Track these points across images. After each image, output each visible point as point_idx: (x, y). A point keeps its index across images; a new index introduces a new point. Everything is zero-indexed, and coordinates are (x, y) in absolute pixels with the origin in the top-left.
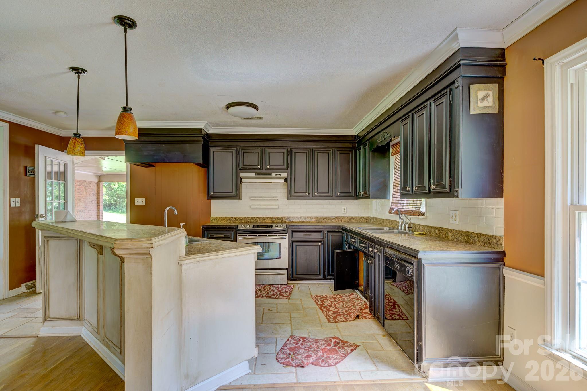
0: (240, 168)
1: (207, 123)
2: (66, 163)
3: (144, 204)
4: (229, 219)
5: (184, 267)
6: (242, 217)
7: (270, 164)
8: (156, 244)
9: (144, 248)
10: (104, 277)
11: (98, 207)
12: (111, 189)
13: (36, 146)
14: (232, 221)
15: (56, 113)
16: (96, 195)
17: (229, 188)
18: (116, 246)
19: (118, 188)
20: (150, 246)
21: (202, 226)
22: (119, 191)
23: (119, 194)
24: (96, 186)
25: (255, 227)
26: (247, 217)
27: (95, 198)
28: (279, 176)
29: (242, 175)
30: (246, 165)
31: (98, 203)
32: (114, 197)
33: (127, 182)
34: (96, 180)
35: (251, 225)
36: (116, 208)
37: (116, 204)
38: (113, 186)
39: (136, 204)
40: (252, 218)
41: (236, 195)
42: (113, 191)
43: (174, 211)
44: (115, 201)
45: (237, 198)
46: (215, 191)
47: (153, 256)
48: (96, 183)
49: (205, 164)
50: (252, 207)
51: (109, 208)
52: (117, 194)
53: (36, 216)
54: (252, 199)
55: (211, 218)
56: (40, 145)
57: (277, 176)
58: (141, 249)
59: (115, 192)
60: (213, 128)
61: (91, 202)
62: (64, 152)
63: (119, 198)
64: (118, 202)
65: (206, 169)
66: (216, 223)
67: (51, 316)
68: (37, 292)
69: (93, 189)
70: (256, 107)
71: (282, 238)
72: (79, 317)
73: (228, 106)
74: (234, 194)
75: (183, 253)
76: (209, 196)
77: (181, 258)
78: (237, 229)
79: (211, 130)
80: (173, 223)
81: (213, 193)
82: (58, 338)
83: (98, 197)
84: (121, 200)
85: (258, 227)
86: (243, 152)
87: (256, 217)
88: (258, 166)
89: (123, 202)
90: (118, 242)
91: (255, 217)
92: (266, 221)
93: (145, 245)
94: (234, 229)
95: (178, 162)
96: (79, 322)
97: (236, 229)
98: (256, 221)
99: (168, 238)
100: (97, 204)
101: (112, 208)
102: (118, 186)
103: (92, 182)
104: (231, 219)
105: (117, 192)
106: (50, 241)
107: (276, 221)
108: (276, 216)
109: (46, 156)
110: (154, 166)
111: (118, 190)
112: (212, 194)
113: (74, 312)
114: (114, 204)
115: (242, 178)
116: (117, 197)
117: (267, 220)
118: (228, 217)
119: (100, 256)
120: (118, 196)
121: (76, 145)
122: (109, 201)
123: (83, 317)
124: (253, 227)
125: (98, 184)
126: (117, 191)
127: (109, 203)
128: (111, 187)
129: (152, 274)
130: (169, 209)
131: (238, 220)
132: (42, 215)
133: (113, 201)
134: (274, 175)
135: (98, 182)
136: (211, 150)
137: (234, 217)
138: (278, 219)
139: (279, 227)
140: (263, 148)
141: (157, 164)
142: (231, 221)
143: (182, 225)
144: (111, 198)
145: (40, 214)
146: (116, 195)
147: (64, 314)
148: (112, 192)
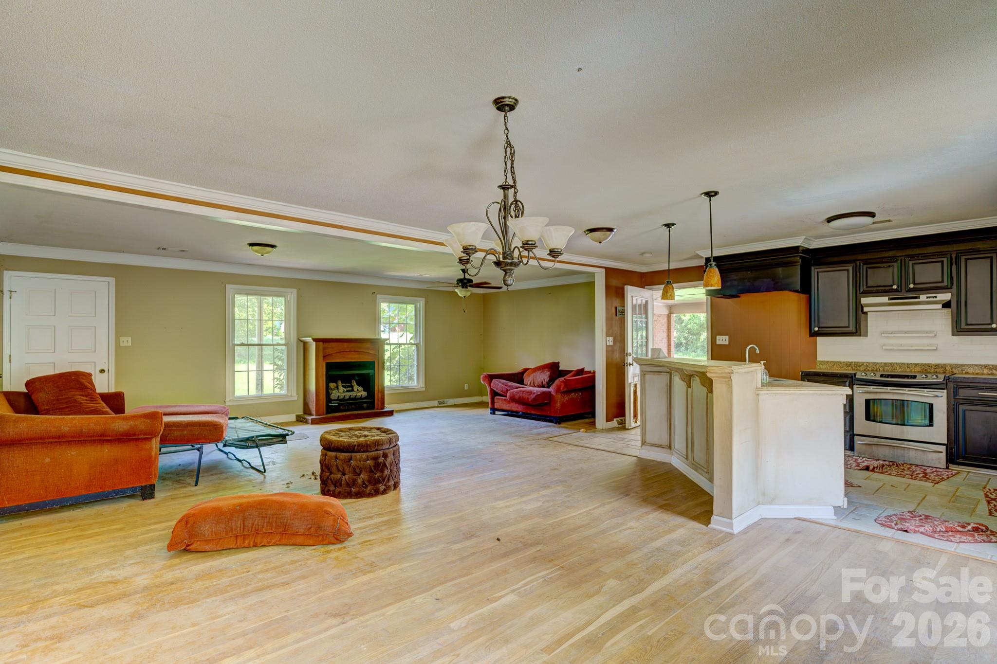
0: (861, 290)
1: (805, 238)
2: (647, 300)
3: (727, 343)
4: (846, 364)
5: (760, 397)
6: (868, 362)
7: (916, 282)
8: (734, 371)
9: (726, 373)
10: (692, 408)
11: (668, 347)
12: (681, 322)
13: (625, 286)
14: (852, 367)
15: (643, 254)
16: (666, 331)
17: (844, 320)
18: (708, 371)
19: (690, 319)
20: (731, 372)
21: (801, 371)
22: (692, 324)
23: (692, 329)
24: (666, 320)
25: (885, 377)
26: (878, 363)
27: (665, 335)
28: (935, 299)
29: (864, 301)
30: (872, 286)
31: (668, 342)
32: (685, 334)
33: (707, 313)
34: (666, 312)
35: (879, 374)
36: (687, 349)
37: (686, 344)
38: (683, 318)
39: (717, 343)
40: (885, 364)
41: (857, 329)
42: (683, 324)
43: (755, 350)
44: (685, 338)
45: (857, 334)
46: (821, 325)
47: (732, 380)
48: (666, 316)
49: (806, 288)
50: (884, 348)
51: (677, 349)
52: (689, 329)
53: (625, 354)
54: (886, 335)
55: (817, 362)
56: (628, 286)
57: (929, 299)
58: (724, 373)
59: (686, 326)
60: (816, 240)
61: (661, 340)
62: (644, 288)
63: (691, 335)
64: (690, 340)
65: (808, 295)
66: (825, 369)
67: (647, 441)
68: (627, 427)
69: (663, 323)
70: (872, 215)
71: (937, 396)
72: (670, 447)
73: (829, 220)
74: (851, 328)
75: (760, 385)
76: (813, 332)
77: (757, 389)
78: (854, 377)
79: (814, 243)
80: (754, 359)
81: (819, 328)
82: (653, 461)
83: (668, 334)
84: (694, 337)
85: (888, 376)
86: (866, 268)
87: (894, 363)
88: (892, 286)
89: (696, 340)
90: (709, 368)
91: (891, 364)
92: (913, 370)
93: (727, 371)
94: (850, 377)
95: (768, 290)
96: (669, 450)
97: (852, 377)
98: (894, 369)
99: (744, 368)
100: (667, 344)
101: (681, 350)
102: (690, 317)
103: (661, 315)
104: (849, 364)
105: (689, 326)
106: (646, 375)
107: (932, 371)
108: (933, 363)
109: (633, 295)
110: (739, 297)
111: (690, 324)
112: (816, 329)
113: (665, 442)
114: (685, 343)
115: (863, 306)
116: (689, 333)
117: (916, 368)
118: (844, 362)
119: (689, 389)
120: (691, 332)
121: (669, 291)
122: (677, 340)
123: (673, 447)
124: (882, 376)
125: (669, 317)
126: (688, 324)
127: (678, 343)
128: (680, 319)
129: (732, 392)
130: (751, 348)
131: (862, 366)
132: (630, 353)
133: (683, 339)
134: (923, 297)
135: (668, 315)
136: (814, 271)
137: (855, 362)
138: (937, 367)
139: (928, 378)
140: (903, 258)
141: (741, 295)
142: (850, 368)
143: (762, 362)
144: (681, 335)
145: (629, 352)
146: (687, 330)
147: (657, 442)
148: (681, 326)
